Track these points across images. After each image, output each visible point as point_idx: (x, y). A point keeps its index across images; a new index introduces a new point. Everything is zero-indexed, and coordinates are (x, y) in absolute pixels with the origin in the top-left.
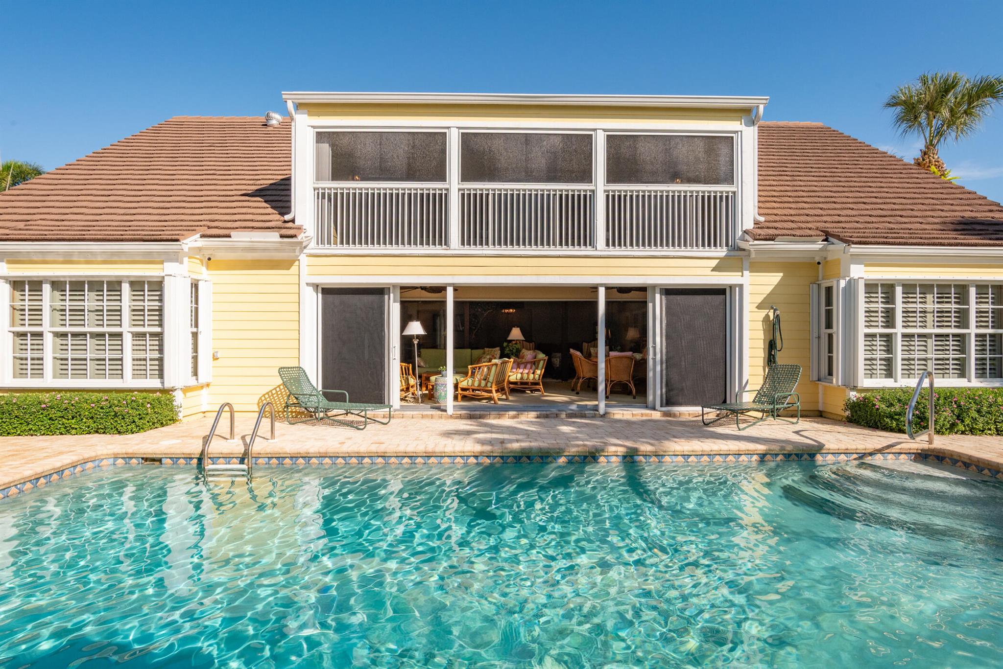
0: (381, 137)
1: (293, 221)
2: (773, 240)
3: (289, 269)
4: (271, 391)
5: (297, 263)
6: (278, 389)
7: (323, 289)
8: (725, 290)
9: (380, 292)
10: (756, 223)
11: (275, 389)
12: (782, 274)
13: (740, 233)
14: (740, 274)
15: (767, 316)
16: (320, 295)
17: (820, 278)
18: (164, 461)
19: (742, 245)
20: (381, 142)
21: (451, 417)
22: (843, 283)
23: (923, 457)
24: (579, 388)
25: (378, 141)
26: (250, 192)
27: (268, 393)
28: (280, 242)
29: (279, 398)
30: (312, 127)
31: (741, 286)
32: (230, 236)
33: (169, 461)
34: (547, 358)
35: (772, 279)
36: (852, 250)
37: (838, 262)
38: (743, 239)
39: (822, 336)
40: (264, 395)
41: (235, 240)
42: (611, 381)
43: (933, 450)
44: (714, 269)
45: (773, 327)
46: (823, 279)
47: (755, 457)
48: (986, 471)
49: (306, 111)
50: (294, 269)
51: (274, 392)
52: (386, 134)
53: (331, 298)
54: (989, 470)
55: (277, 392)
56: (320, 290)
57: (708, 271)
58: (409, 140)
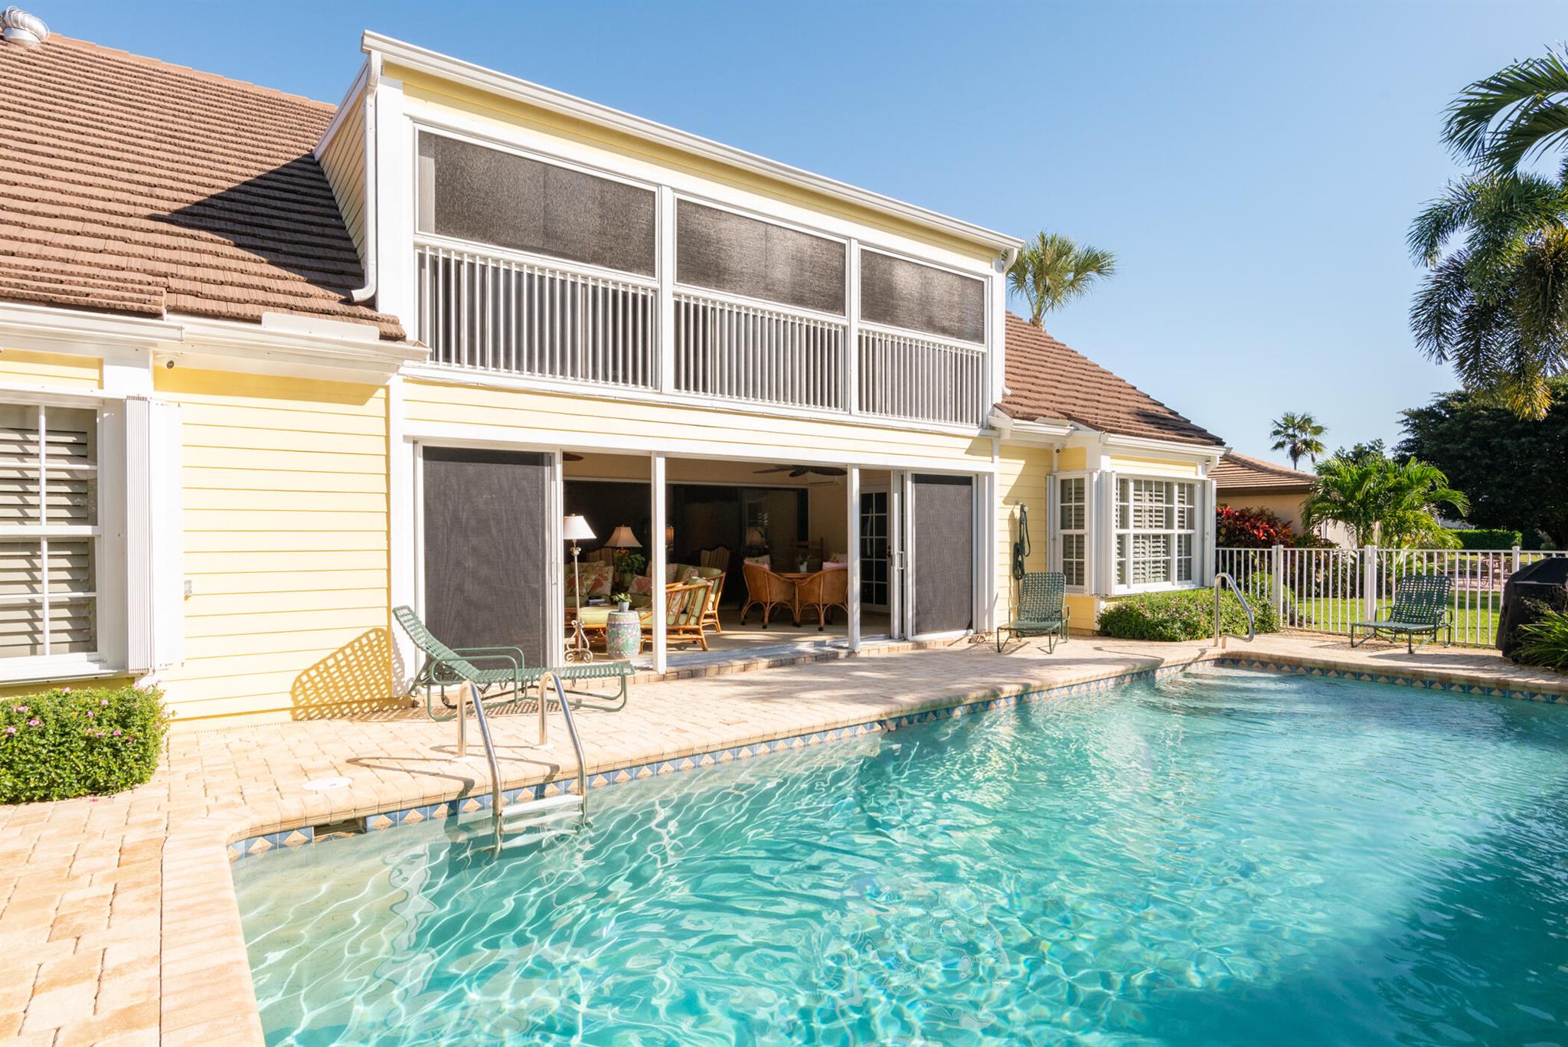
0: (547, 173)
1: (371, 303)
2: (1033, 420)
3: (362, 403)
4: (324, 661)
5: (381, 392)
6: (340, 656)
7: (426, 449)
8: (971, 478)
9: (536, 459)
10: (1004, 395)
11: (333, 655)
12: (1023, 462)
13: (990, 407)
14: (990, 459)
15: (1012, 514)
16: (420, 461)
17: (1055, 468)
18: (371, 823)
19: (994, 422)
20: (545, 183)
21: (664, 678)
22: (1095, 477)
23: (1223, 661)
24: (766, 620)
25: (541, 179)
26: (167, 213)
27: (316, 667)
28: (377, 348)
29: (342, 674)
30: (411, 118)
31: (991, 475)
32: (257, 320)
33: (385, 820)
34: (724, 575)
35: (1016, 466)
36: (1110, 439)
37: (1082, 451)
38: (992, 413)
39: (1057, 537)
40: (306, 672)
41: (267, 329)
42: (824, 605)
43: (1228, 654)
44: (969, 451)
45: (1020, 525)
46: (1059, 470)
47: (1111, 682)
48: (1286, 668)
49: (400, 82)
50: (375, 404)
51: (331, 662)
52: (555, 170)
53: (442, 467)
54: (1289, 666)
55: (338, 663)
56: (420, 451)
57: (961, 454)
58: (594, 191)
